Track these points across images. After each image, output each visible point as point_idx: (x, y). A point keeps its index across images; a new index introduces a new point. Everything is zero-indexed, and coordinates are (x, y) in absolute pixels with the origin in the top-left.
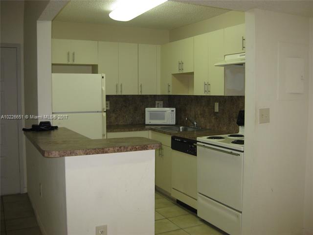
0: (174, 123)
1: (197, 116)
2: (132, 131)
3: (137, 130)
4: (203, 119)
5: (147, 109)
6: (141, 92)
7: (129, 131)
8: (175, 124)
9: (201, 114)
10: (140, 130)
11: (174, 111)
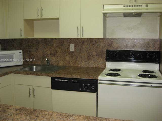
8: (22, 64)
11: (21, 53)
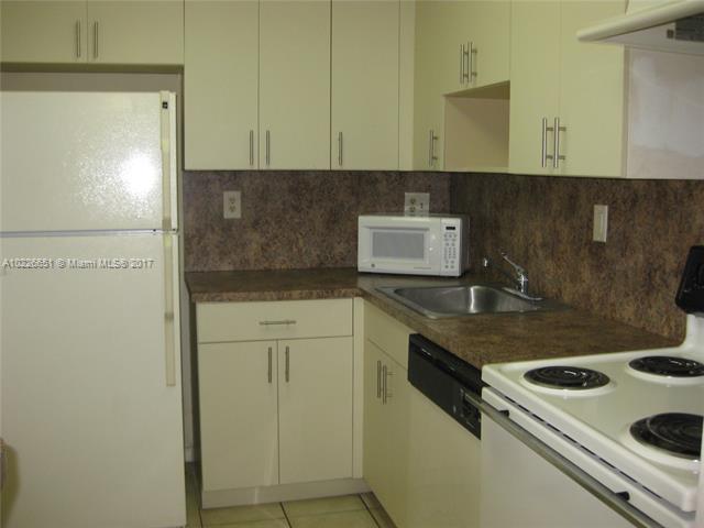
0: (455, 271)
1: (531, 252)
2: (290, 298)
3: (309, 297)
4: (550, 265)
5: (364, 221)
6: (341, 158)
7: (279, 299)
8: (458, 274)
9: (544, 245)
10: (320, 297)
11: (454, 228)
